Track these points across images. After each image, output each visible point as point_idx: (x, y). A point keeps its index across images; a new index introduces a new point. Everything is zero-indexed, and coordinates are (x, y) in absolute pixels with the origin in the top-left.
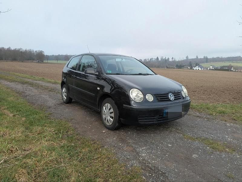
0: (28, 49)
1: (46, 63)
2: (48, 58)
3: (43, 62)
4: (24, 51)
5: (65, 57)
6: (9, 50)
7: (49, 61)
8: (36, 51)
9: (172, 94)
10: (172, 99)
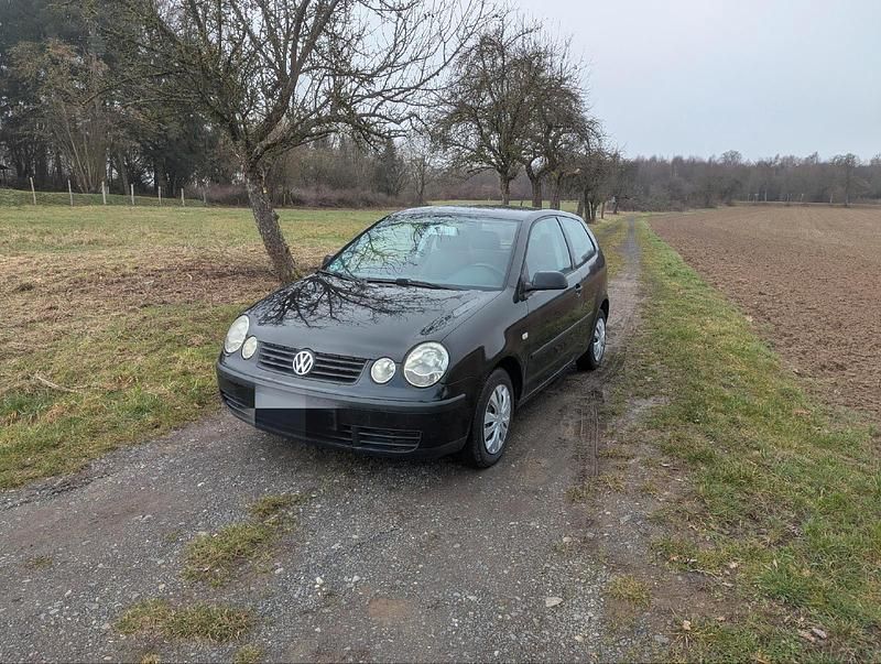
6: (810, 163)
9: (308, 354)
10: (300, 371)
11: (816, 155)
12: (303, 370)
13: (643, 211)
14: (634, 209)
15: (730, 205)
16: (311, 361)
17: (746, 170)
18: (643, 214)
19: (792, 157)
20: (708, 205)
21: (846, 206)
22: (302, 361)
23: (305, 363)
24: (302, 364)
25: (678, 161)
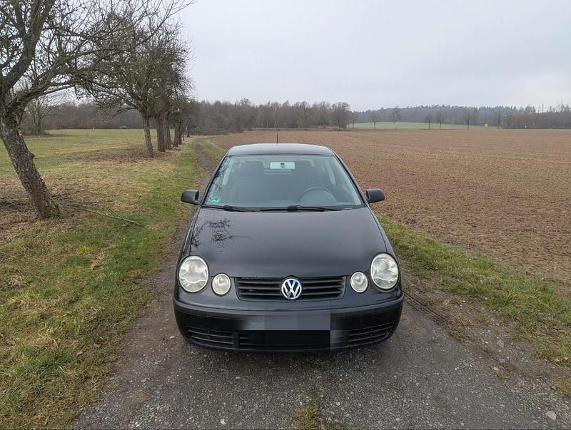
0: (318, 102)
1: (349, 131)
2: (356, 117)
3: (345, 128)
4: (312, 107)
5: (393, 113)
6: (286, 107)
7: (356, 125)
8: (334, 105)
9: (295, 281)
10: (292, 296)
11: (287, 102)
12: (295, 294)
13: (205, 135)
14: (199, 133)
15: (250, 130)
16: (299, 285)
17: (254, 111)
18: (206, 137)
19: (276, 103)
20: (240, 131)
21: (306, 130)
22: (292, 287)
23: (294, 289)
24: (292, 291)
25: (218, 103)
